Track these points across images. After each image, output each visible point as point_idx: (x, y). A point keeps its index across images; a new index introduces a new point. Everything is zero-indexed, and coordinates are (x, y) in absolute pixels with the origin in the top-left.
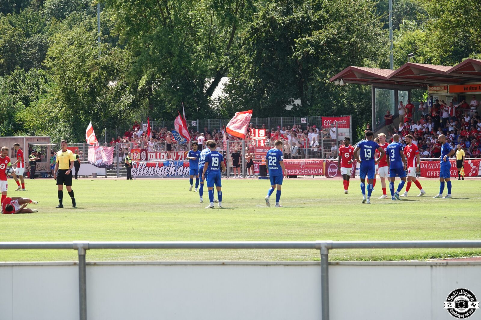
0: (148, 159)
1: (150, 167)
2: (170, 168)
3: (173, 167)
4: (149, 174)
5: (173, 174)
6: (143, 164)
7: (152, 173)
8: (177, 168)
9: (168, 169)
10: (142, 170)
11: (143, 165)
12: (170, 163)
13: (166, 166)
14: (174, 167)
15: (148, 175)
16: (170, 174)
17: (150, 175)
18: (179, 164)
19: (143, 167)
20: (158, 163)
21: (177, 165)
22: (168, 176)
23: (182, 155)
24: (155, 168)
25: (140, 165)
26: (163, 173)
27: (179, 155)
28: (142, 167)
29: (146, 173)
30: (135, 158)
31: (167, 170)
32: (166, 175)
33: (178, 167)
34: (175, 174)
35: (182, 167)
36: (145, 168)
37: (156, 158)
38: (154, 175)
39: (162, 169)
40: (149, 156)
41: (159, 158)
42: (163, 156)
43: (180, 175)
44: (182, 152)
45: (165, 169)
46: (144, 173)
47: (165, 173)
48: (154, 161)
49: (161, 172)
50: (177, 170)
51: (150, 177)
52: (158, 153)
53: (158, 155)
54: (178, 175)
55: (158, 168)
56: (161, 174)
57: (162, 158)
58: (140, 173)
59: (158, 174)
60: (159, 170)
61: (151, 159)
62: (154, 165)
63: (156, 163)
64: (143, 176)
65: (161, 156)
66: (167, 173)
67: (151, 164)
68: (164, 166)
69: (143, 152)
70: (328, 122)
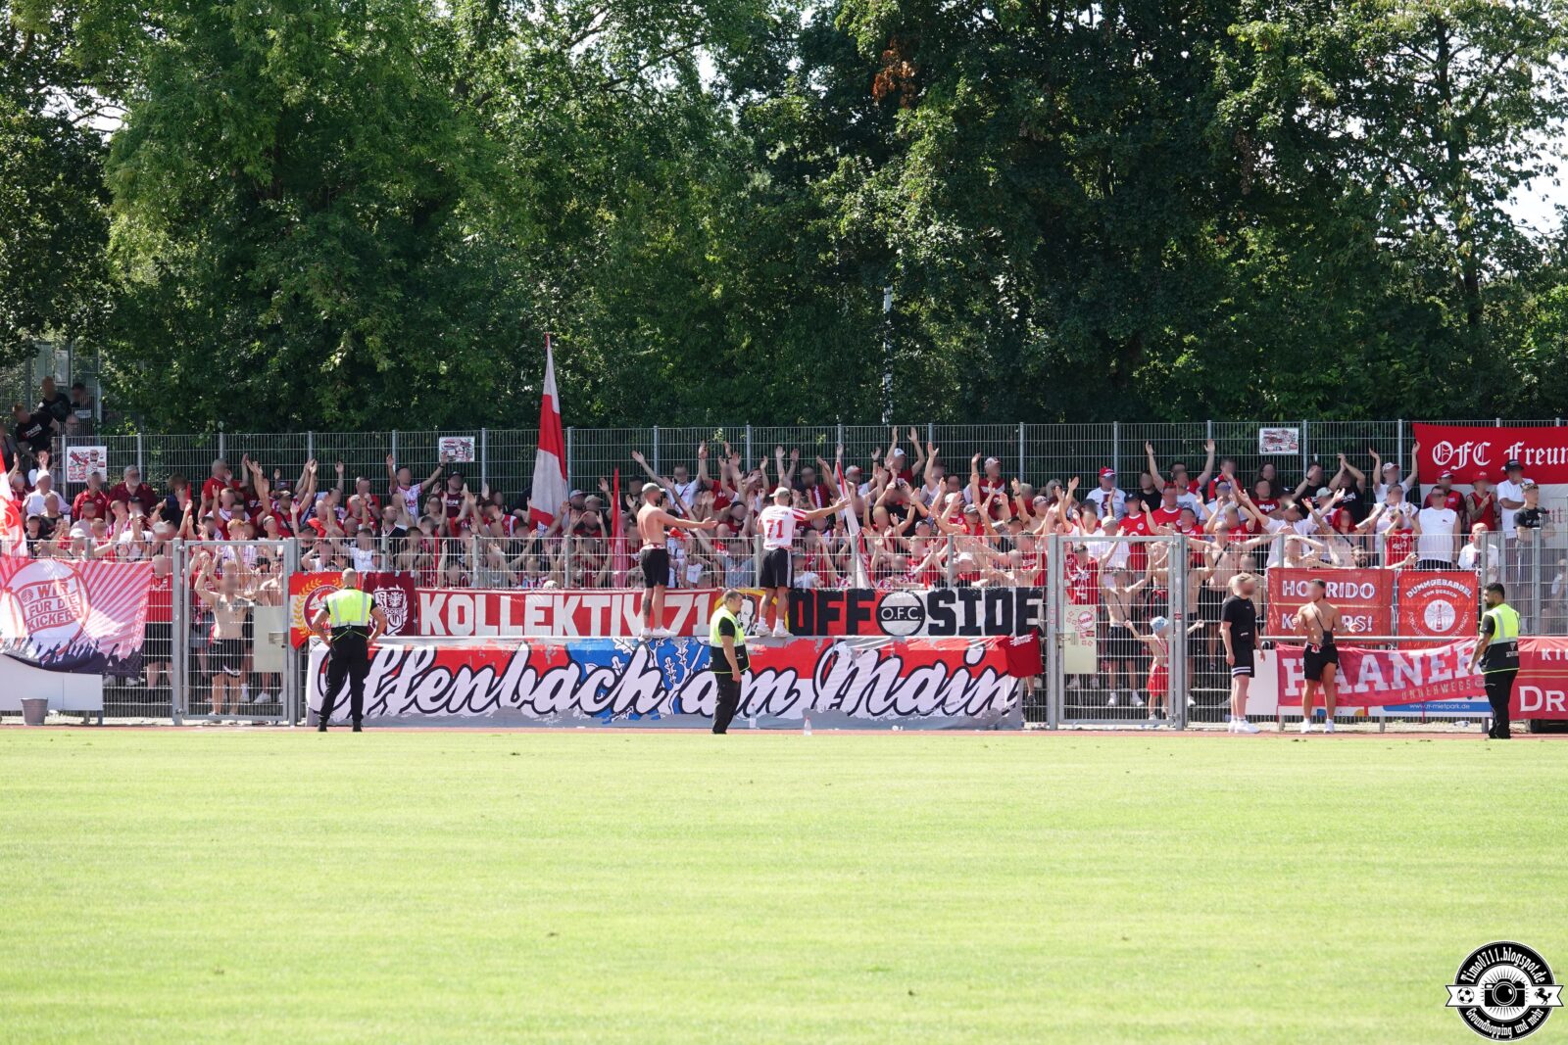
0: (425, 629)
1: (465, 673)
2: (618, 679)
3: (645, 670)
4: (453, 706)
5: (643, 705)
6: (406, 655)
7: (479, 701)
8: (679, 675)
9: (609, 683)
10: (403, 683)
11: (410, 662)
12: (620, 654)
13: (589, 668)
14: (656, 675)
15: (443, 712)
16: (617, 708)
17: (465, 712)
18: (690, 656)
19: (410, 669)
20: (524, 648)
21: (676, 660)
22: (605, 716)
23: (694, 611)
24: (501, 671)
25: (381, 659)
26: (563, 700)
27: (676, 610)
28: (397, 671)
29: (434, 699)
31: (601, 684)
32: (592, 714)
33: (687, 672)
34: (664, 709)
36: (425, 673)
37: (493, 618)
38: (495, 714)
39: (560, 683)
40: (429, 614)
41: (513, 622)
42: (541, 616)
43: (700, 711)
44: (696, 595)
45: (581, 681)
46: (415, 700)
47: (578, 702)
48: (489, 641)
49: (553, 694)
50: (677, 687)
51: (454, 721)
52: (508, 598)
53: (505, 602)
54: (683, 712)
55: (531, 674)
56: (553, 709)
57: (537, 624)
58: (383, 699)
59: (527, 710)
60: (537, 684)
61: (450, 628)
62: (500, 662)
63: (511, 648)
64: (404, 715)
65: (532, 615)
66: (597, 702)
67: (475, 655)
68: (574, 669)
69: (389, 593)
70: (1464, 450)
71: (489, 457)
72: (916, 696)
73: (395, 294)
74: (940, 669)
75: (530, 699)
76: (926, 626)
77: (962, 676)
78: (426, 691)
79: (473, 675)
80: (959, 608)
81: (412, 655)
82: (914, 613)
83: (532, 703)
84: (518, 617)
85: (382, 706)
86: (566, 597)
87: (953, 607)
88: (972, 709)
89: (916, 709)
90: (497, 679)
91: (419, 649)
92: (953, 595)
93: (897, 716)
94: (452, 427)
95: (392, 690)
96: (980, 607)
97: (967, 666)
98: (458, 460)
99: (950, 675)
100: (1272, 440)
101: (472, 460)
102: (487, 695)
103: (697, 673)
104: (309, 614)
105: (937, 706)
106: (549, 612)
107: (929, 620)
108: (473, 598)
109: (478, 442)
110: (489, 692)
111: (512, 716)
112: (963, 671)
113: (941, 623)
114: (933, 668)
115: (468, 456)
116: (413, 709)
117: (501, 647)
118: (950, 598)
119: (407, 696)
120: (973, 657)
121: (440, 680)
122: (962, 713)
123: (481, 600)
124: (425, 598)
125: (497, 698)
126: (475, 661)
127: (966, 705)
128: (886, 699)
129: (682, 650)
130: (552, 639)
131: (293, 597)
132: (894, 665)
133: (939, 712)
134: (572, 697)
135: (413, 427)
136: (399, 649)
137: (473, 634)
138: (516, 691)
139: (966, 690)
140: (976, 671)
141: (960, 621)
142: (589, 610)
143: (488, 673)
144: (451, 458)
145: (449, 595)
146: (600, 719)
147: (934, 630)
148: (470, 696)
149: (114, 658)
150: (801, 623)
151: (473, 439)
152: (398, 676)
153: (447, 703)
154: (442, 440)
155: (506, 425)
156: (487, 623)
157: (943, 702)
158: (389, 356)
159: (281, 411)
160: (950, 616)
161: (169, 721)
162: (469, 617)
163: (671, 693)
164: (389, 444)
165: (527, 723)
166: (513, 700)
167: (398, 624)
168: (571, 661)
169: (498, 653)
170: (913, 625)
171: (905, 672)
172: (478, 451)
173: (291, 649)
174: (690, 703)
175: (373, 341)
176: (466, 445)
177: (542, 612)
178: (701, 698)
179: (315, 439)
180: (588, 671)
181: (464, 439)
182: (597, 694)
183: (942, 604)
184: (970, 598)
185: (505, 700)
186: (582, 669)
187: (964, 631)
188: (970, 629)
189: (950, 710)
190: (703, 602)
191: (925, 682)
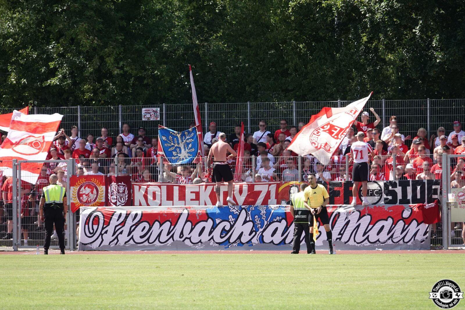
0: (136, 202)
1: (157, 224)
2: (232, 226)
3: (245, 222)
4: (151, 240)
5: (244, 239)
6: (127, 215)
7: (163, 238)
8: (262, 224)
9: (227, 228)
10: (126, 229)
11: (130, 219)
12: (232, 214)
13: (218, 221)
14: (250, 225)
15: (146, 243)
16: (232, 240)
17: (157, 243)
18: (267, 215)
19: (129, 222)
20: (186, 212)
21: (260, 217)
22: (226, 244)
23: (269, 193)
24: (174, 223)
25: (115, 217)
26: (205, 237)
27: (259, 192)
28: (123, 223)
29: (142, 237)
30: (85, 198)
31: (224, 229)
32: (219, 243)
33: (266, 223)
34: (255, 241)
35: (280, 221)
36: (137, 225)
37: (170, 197)
38: (172, 244)
39: (204, 228)
40: (138, 195)
41: (180, 200)
42: (193, 196)
43: (272, 242)
44: (270, 185)
45: (214, 227)
46: (132, 238)
47: (212, 238)
48: (168, 208)
49: (200, 234)
50: (261, 230)
51: (151, 248)
52: (178, 187)
53: (176, 190)
54: (264, 242)
55: (189, 224)
56: (200, 241)
57: (192, 200)
58: (117, 237)
59: (187, 242)
60: (192, 230)
61: (149, 202)
62: (174, 219)
63: (179, 211)
64: (127, 245)
65: (189, 196)
66: (222, 238)
67: (161, 215)
68: (210, 222)
69: (118, 186)
71: (167, 118)
72: (378, 234)
74: (390, 221)
75: (189, 236)
76: (383, 199)
77: (401, 224)
78: (137, 233)
79: (161, 225)
80: (399, 190)
81: (130, 216)
82: (377, 193)
83: (190, 238)
84: (182, 197)
85: (116, 240)
86: (206, 186)
87: (396, 189)
88: (406, 240)
89: (378, 240)
90: (172, 227)
91: (134, 213)
92: (397, 183)
93: (369, 244)
94: (149, 103)
95: (121, 233)
96: (409, 189)
97: (403, 219)
98: (152, 119)
99: (395, 223)
101: (159, 119)
102: (168, 235)
103: (270, 224)
104: (79, 196)
105: (389, 239)
106: (197, 194)
107: (384, 196)
108: (160, 188)
109: (161, 110)
110: (169, 233)
111: (180, 246)
112: (401, 221)
113: (390, 197)
114: (387, 220)
115: (156, 117)
116: (131, 242)
117: (174, 211)
118: (394, 185)
119: (128, 235)
120: (406, 214)
121: (144, 227)
122: (401, 242)
123: (164, 188)
124: (136, 188)
125: (172, 236)
126: (162, 218)
127: (404, 238)
128: (363, 236)
129: (263, 212)
130: (199, 208)
131: (71, 187)
132: (367, 219)
133: (390, 242)
134: (209, 235)
135: (130, 103)
136: (124, 212)
137: (160, 205)
138: (182, 233)
139: (403, 231)
140: (408, 222)
141: (400, 197)
143: (168, 224)
144: (148, 118)
145: (148, 186)
146: (223, 246)
147: (387, 202)
148: (159, 235)
151: (159, 109)
152: (123, 226)
153: (148, 239)
154: (143, 109)
155: (175, 102)
156: (167, 200)
157: (392, 237)
159: (65, 96)
160: (394, 194)
161: (11, 249)
162: (158, 197)
163: (258, 233)
164: (118, 112)
165: (187, 248)
166: (180, 237)
167: (123, 201)
168: (209, 218)
169: (173, 214)
170: (377, 198)
171: (373, 222)
172: (161, 115)
173: (71, 213)
174: (267, 238)
175: (110, 61)
176: (155, 112)
177: (194, 194)
178: (273, 235)
179: (81, 109)
180: (217, 223)
181: (154, 109)
182: (221, 234)
183: (390, 188)
184: (404, 185)
185: (176, 237)
186: (214, 222)
187: (401, 202)
188: (405, 201)
189: (395, 241)
190: (273, 188)
191: (383, 227)
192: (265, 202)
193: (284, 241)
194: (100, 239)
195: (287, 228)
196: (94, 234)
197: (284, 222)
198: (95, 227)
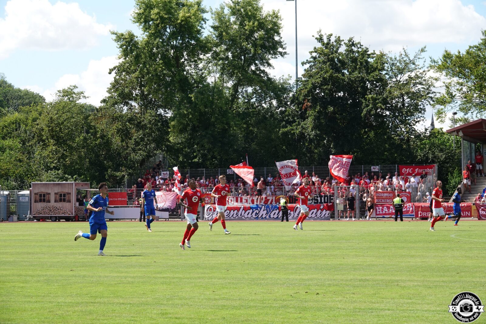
1: (232, 211)
2: (259, 212)
3: (264, 210)
4: (230, 217)
5: (264, 216)
7: (235, 216)
8: (270, 211)
9: (258, 212)
12: (259, 207)
13: (254, 210)
14: (266, 211)
16: (259, 217)
17: (232, 218)
18: (272, 208)
20: (243, 206)
21: (269, 208)
22: (257, 218)
23: (272, 200)
26: (250, 216)
27: (269, 200)
29: (227, 216)
31: (256, 213)
32: (255, 218)
34: (267, 217)
35: (276, 210)
38: (237, 218)
39: (249, 212)
42: (245, 201)
43: (274, 217)
45: (253, 212)
47: (252, 216)
48: (236, 205)
49: (248, 215)
50: (270, 213)
51: (230, 219)
53: (239, 199)
54: (271, 218)
55: (244, 211)
56: (248, 217)
59: (243, 217)
60: (245, 213)
61: (229, 203)
62: (238, 209)
63: (240, 206)
65: (244, 201)
66: (255, 216)
67: (234, 208)
68: (251, 210)
70: (408, 170)
72: (312, 214)
73: (220, 145)
74: (316, 210)
75: (244, 215)
77: (320, 211)
79: (234, 211)
80: (319, 199)
84: (241, 201)
86: (250, 197)
88: (322, 216)
89: (312, 217)
90: (238, 212)
96: (323, 198)
97: (321, 209)
99: (318, 211)
100: (374, 168)
103: (273, 211)
106: (247, 200)
107: (314, 201)
110: (236, 214)
111: (240, 219)
113: (316, 201)
115: (232, 173)
117: (239, 206)
118: (317, 197)
120: (322, 207)
122: (320, 217)
123: (235, 198)
125: (238, 215)
126: (234, 209)
127: (321, 216)
129: (270, 207)
130: (247, 205)
133: (316, 217)
135: (222, 168)
137: (233, 204)
138: (241, 214)
139: (321, 213)
140: (322, 210)
141: (319, 201)
142: (254, 200)
143: (236, 211)
144: (229, 173)
145: (229, 197)
146: (256, 219)
147: (315, 203)
148: (233, 215)
149: (171, 209)
150: (291, 202)
153: (229, 216)
154: (228, 170)
156: (236, 202)
157: (316, 215)
158: (219, 156)
160: (317, 200)
161: (180, 220)
162: (233, 201)
163: (268, 214)
164: (218, 171)
165: (243, 220)
166: (241, 216)
169: (238, 207)
170: (311, 201)
173: (202, 207)
174: (272, 216)
175: (216, 153)
178: (274, 215)
179: (205, 170)
181: (231, 170)
182: (255, 214)
184: (321, 197)
185: (239, 216)
186: (253, 210)
187: (320, 203)
188: (321, 202)
189: (318, 217)
190: (274, 198)
191: (313, 212)
192: (271, 203)
193: (278, 217)
194: (211, 217)
195: (279, 212)
196: (209, 214)
197: (278, 210)
198: (210, 212)
